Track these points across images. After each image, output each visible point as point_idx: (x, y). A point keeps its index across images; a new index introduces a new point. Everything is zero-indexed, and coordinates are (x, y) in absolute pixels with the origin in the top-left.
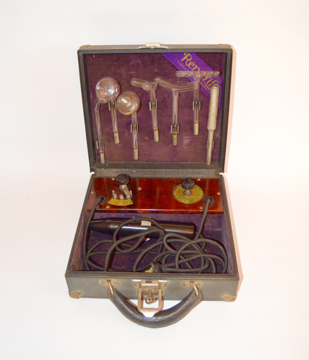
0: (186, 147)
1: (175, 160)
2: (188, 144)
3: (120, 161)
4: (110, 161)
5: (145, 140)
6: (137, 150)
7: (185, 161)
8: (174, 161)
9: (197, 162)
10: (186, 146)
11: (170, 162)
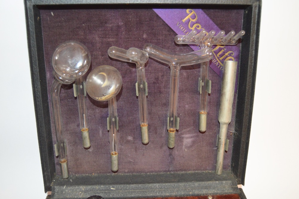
0: (186, 150)
1: (170, 169)
2: (189, 145)
3: (92, 173)
4: (76, 173)
5: (128, 141)
6: (117, 155)
7: (185, 170)
8: (169, 171)
9: (201, 170)
10: (186, 147)
11: (164, 171)
